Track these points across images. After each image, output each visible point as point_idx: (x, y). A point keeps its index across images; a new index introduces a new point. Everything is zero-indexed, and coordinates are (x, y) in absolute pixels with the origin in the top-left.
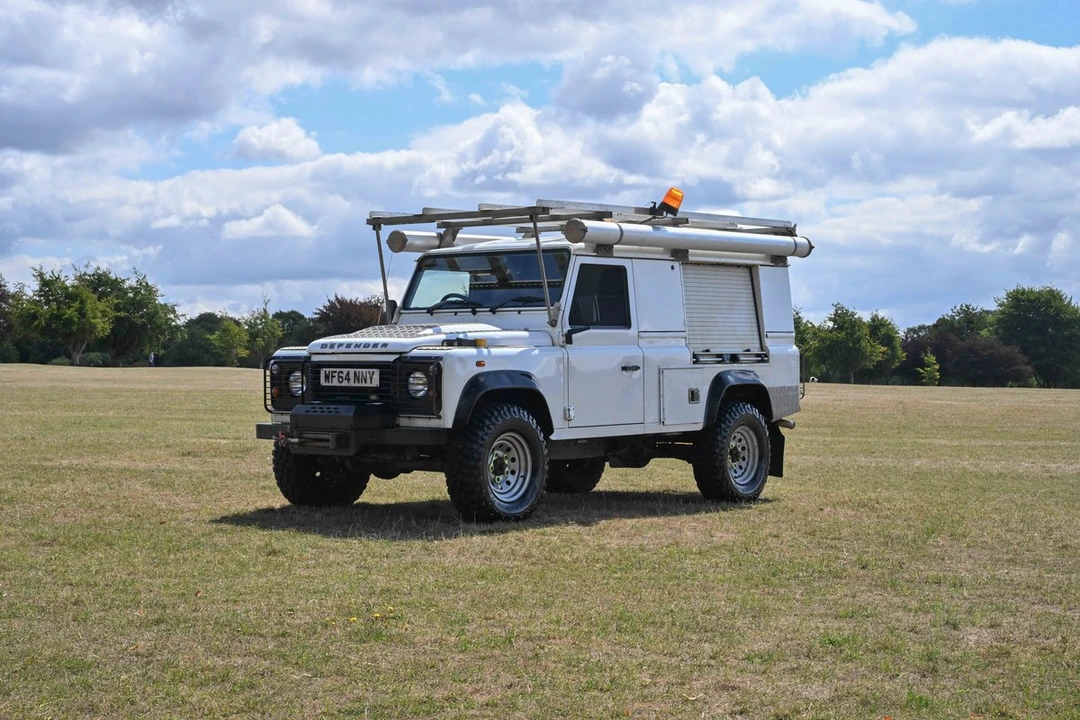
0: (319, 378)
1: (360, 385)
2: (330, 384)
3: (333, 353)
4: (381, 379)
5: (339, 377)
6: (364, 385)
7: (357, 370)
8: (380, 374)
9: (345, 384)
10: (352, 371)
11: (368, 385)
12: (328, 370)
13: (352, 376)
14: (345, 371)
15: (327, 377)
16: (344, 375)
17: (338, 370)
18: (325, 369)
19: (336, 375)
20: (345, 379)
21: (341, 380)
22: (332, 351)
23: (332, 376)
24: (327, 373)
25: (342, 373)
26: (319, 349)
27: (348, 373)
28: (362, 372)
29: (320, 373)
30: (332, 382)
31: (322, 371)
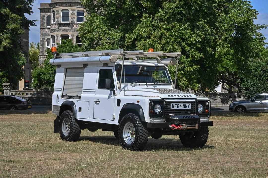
0: (170, 107)
1: (185, 109)
2: (174, 109)
3: (173, 99)
4: (192, 106)
5: (178, 106)
6: (186, 108)
7: (184, 104)
8: (192, 105)
9: (180, 108)
10: (182, 104)
11: (188, 108)
13: (182, 106)
14: (180, 104)
15: (173, 106)
16: (179, 106)
17: (177, 104)
18: (172, 104)
19: (177, 105)
20: (180, 107)
21: (178, 107)
22: (173, 98)
23: (175, 106)
24: (173, 105)
25: (179, 105)
26: (168, 97)
27: (181, 105)
28: (186, 105)
29: (170, 105)
30: (175, 108)
31: (171, 104)
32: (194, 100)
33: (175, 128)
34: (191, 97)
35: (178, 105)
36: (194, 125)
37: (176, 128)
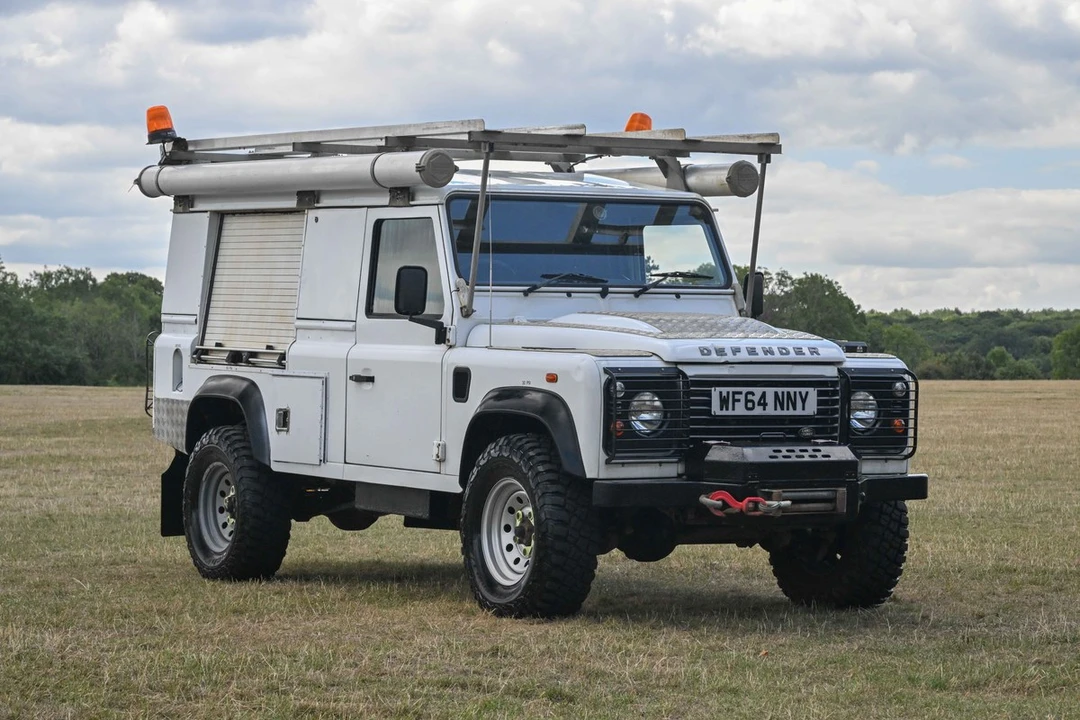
0: (709, 403)
1: (785, 413)
2: (730, 412)
3: (726, 363)
4: (820, 403)
5: (747, 401)
6: (791, 412)
7: (780, 390)
8: (819, 396)
9: (758, 411)
10: (770, 391)
11: (799, 412)
12: (724, 390)
13: (770, 399)
14: (758, 391)
15: (724, 402)
16: (756, 399)
17: (745, 390)
18: (718, 389)
19: (742, 397)
20: (759, 404)
21: (750, 405)
22: (723, 359)
23: (735, 401)
24: (724, 394)
25: (753, 394)
26: (699, 357)
27: (764, 395)
28: (788, 393)
29: (709, 394)
30: (733, 409)
31: (715, 392)
32: (831, 372)
33: (730, 507)
34: (815, 358)
35: (750, 397)
36: (825, 494)
37: (738, 506)
